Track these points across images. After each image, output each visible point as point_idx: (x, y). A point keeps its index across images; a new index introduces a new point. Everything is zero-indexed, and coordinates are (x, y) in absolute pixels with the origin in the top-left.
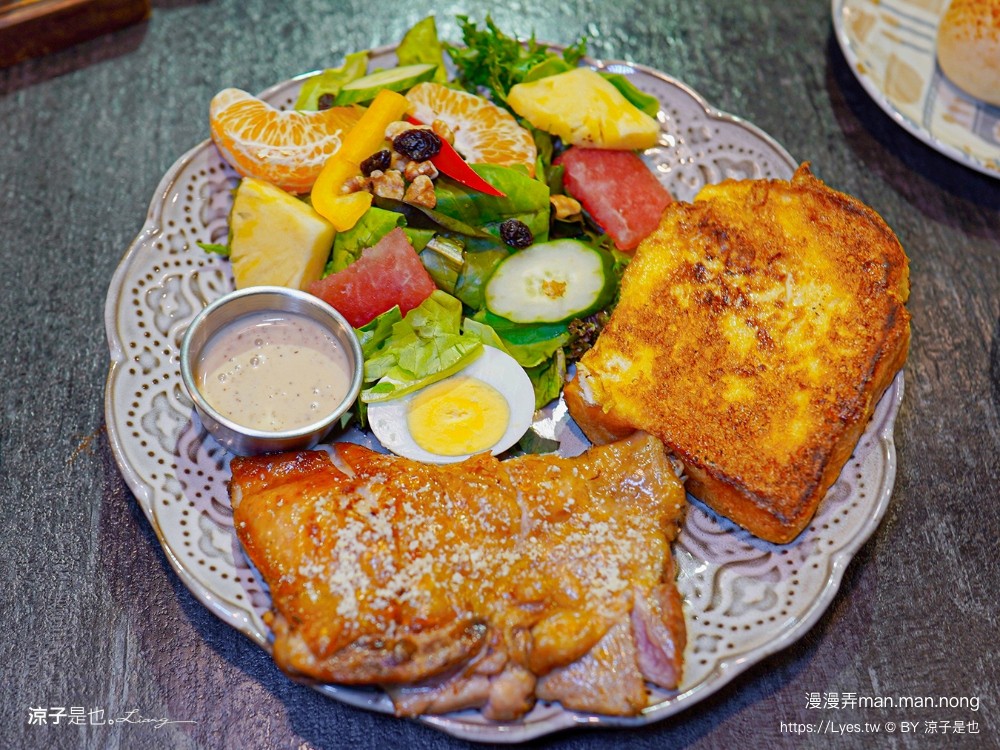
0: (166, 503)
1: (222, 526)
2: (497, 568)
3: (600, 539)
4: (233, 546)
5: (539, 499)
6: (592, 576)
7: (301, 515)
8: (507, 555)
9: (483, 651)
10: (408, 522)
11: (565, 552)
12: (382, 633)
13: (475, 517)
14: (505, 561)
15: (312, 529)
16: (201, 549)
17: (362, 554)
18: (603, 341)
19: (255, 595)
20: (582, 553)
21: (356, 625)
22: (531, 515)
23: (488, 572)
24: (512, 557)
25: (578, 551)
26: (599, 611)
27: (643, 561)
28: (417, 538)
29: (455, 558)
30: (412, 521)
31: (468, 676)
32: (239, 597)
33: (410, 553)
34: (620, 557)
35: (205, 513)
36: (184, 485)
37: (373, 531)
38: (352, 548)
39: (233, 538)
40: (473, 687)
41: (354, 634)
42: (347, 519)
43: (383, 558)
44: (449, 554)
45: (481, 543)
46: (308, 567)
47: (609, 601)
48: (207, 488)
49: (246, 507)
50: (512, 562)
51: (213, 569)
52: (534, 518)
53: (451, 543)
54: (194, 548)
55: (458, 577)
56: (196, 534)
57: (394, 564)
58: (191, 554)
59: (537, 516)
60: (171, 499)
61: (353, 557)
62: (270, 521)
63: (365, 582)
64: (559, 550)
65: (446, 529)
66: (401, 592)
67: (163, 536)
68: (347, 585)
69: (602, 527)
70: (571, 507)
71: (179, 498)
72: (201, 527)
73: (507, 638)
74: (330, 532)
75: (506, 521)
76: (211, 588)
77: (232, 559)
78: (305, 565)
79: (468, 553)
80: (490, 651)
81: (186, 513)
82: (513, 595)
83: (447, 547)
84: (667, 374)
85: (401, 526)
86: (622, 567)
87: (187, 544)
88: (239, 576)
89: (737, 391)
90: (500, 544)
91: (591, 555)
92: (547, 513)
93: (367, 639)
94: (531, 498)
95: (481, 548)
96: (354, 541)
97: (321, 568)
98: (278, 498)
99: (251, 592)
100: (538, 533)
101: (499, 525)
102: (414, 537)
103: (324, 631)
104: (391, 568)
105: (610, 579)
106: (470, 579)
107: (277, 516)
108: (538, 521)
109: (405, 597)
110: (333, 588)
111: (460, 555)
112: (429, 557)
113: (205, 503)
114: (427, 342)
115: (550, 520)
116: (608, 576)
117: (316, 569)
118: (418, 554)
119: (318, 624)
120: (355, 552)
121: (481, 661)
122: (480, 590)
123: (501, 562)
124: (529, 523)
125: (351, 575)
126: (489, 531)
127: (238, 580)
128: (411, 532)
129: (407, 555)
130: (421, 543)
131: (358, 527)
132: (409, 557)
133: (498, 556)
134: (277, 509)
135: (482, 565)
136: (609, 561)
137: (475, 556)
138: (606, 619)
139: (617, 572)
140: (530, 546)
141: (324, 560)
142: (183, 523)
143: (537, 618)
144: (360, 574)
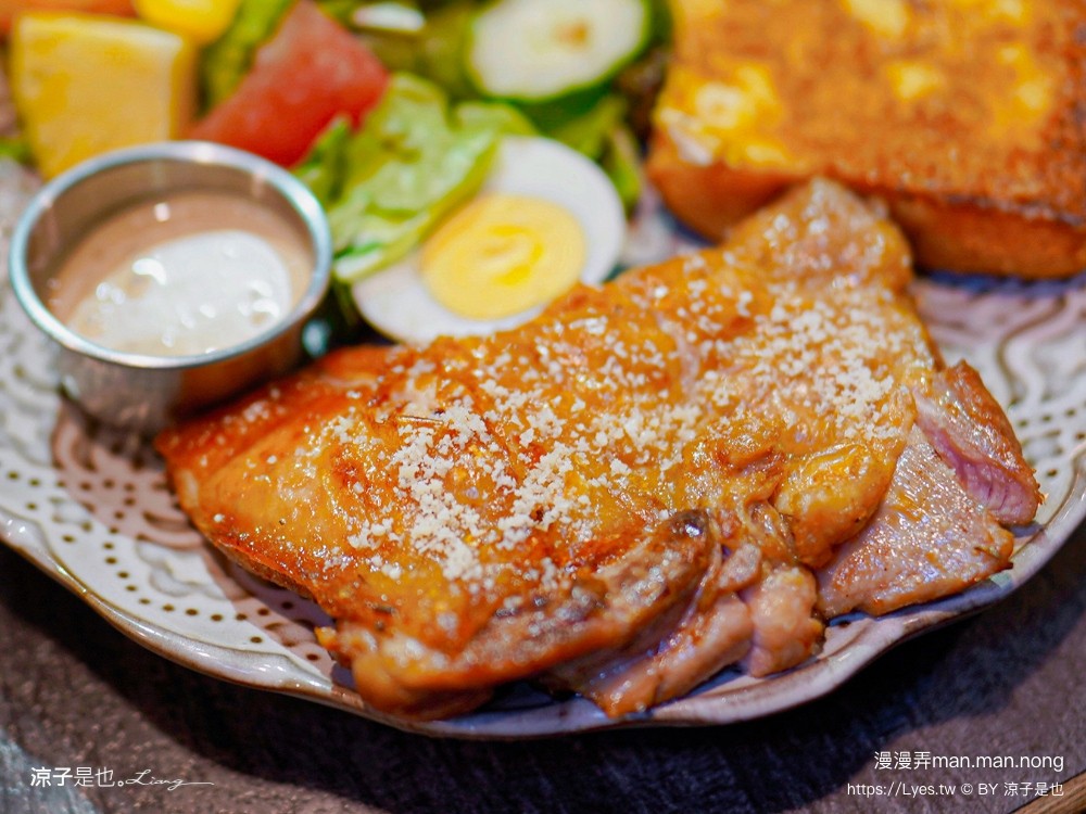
0: (68, 539)
1: (180, 549)
2: (671, 437)
3: (818, 337)
4: (211, 572)
5: (695, 308)
6: (830, 393)
7: (315, 462)
8: (678, 412)
9: (717, 557)
10: (502, 408)
11: (771, 374)
12: (536, 584)
13: (605, 370)
14: (678, 423)
15: (345, 472)
16: (159, 590)
17: (449, 474)
18: (680, 78)
19: (282, 630)
20: (799, 366)
21: (489, 584)
22: (692, 337)
23: (663, 446)
24: (689, 413)
25: (791, 365)
26: (869, 436)
27: (896, 348)
28: (527, 426)
29: (601, 440)
30: (508, 404)
31: (707, 610)
32: (257, 640)
33: (525, 451)
34: (860, 351)
35: (142, 538)
36: (90, 508)
37: (454, 433)
38: (429, 473)
39: (205, 560)
40: (724, 622)
41: (492, 599)
42: (401, 431)
43: (487, 468)
44: (590, 437)
45: (632, 405)
46: (365, 532)
47: (877, 416)
48: (130, 502)
49: (212, 495)
50: (692, 421)
51: (192, 612)
52: (697, 343)
53: (584, 418)
54: (146, 591)
55: (617, 466)
56: (140, 573)
57: (509, 472)
58: (145, 602)
59: (703, 336)
60: (75, 531)
61: (437, 485)
62: (265, 492)
63: (471, 517)
64: (762, 373)
65: (567, 402)
66: (538, 515)
67: (85, 586)
68: (444, 533)
69: (810, 319)
70: (749, 306)
71: (87, 527)
72: (143, 559)
73: (745, 521)
74: (380, 465)
75: (657, 360)
76: (202, 639)
77: (218, 591)
78: (356, 531)
79: (617, 425)
80: (726, 552)
81: (109, 546)
82: (722, 459)
83: (581, 427)
84: (798, 92)
85: (492, 415)
86: (872, 365)
87: (131, 589)
88: (242, 612)
89: (912, 82)
90: (661, 401)
91: (813, 366)
92: (716, 327)
93: (518, 601)
94: (681, 312)
95: (635, 412)
96: (428, 460)
97: (388, 523)
98: (265, 456)
99: (271, 627)
100: (713, 362)
101: (648, 370)
102: (522, 427)
103: (441, 606)
104: (507, 480)
105: (860, 386)
106: (639, 466)
107: (275, 481)
108: (707, 346)
109: (547, 519)
110: (421, 546)
111: (607, 432)
112: (559, 447)
113: (135, 523)
114: (410, 157)
115: (725, 336)
116: (856, 383)
117: (378, 530)
118: (537, 450)
119: (425, 603)
120: (435, 476)
121: (718, 573)
122: (662, 476)
123: (675, 426)
124: (694, 354)
125: (444, 514)
126: (635, 384)
127: (241, 617)
128: (515, 419)
129: (522, 456)
130: (537, 432)
131: (425, 437)
132: (528, 460)
133: (667, 416)
134: (270, 470)
135: (647, 436)
136: (846, 363)
137: (631, 425)
138: (885, 442)
139: (867, 372)
140: (708, 388)
141: (387, 509)
142: (111, 561)
143: (776, 478)
144: (457, 508)
